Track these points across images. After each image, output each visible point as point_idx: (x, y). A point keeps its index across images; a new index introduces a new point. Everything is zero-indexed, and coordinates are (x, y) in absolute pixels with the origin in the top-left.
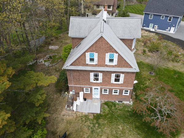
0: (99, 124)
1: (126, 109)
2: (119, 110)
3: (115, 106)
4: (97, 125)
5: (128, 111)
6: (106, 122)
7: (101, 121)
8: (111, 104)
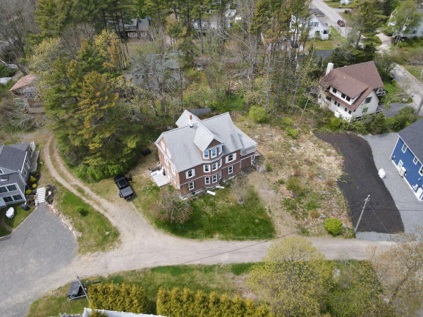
1: (175, 199)
4: (150, 191)
7: (154, 191)
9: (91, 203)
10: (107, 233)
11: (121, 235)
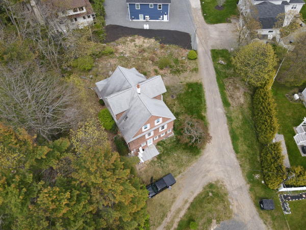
0: (163, 161)
1: (173, 141)
2: (169, 144)
3: (165, 143)
4: (162, 162)
5: (174, 141)
6: (166, 157)
7: (163, 158)
8: (161, 143)
9: (177, 220)
10: (210, 194)
11: (211, 182)
